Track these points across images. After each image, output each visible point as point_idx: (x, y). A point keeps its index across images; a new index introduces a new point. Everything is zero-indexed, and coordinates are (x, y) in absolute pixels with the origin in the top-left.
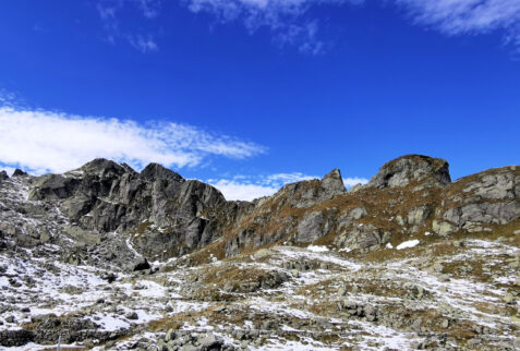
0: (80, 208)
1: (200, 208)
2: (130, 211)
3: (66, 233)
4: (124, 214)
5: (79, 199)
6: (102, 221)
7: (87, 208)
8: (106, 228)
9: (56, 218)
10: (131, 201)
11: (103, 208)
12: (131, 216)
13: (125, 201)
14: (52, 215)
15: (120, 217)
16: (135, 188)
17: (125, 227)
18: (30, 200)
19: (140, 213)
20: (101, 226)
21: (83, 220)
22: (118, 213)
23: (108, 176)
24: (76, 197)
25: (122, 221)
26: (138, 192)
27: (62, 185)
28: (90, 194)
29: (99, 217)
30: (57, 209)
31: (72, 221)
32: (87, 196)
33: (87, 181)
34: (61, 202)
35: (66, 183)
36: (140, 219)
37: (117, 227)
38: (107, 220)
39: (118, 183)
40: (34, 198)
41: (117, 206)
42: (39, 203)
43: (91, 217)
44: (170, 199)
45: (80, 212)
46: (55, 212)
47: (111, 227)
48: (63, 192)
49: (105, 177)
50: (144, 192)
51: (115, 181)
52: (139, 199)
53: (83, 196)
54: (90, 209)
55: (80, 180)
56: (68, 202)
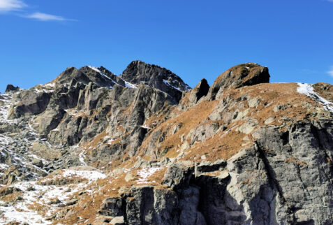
0: (49, 123)
1: (147, 115)
2: (91, 122)
4: (85, 126)
5: (49, 114)
6: (66, 135)
7: (55, 122)
8: (71, 142)
9: (28, 135)
10: (92, 113)
11: (67, 121)
12: (89, 129)
13: (87, 112)
14: (24, 132)
15: (81, 129)
16: (96, 98)
17: (86, 139)
18: (8, 118)
19: (98, 124)
20: (65, 140)
21: (51, 135)
22: (80, 126)
23: (76, 86)
24: (47, 112)
25: (83, 133)
26: (99, 102)
27: (35, 101)
28: (57, 108)
29: (65, 131)
30: (30, 126)
31: (43, 137)
32: (55, 110)
33: (56, 95)
34: (35, 118)
35: (38, 99)
36: (98, 131)
37: (80, 140)
38: (70, 134)
39: (84, 93)
40: (11, 117)
41: (80, 119)
42: (16, 121)
43: (57, 132)
44: (123, 108)
45: (48, 127)
46: (27, 130)
47: (74, 140)
48: (36, 108)
49: (72, 88)
50: (105, 101)
51: (81, 91)
52: (99, 109)
53: (52, 111)
54: (59, 123)
55: (51, 94)
56: (39, 117)
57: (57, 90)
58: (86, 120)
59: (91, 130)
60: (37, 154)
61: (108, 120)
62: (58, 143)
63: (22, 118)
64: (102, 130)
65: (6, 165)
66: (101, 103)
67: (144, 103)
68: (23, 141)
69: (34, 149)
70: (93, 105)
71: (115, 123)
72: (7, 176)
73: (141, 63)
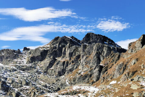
0: (48, 65)
1: (102, 59)
2: (70, 64)
3: (40, 79)
4: (67, 66)
6: (57, 71)
7: (51, 65)
8: (60, 74)
9: (37, 72)
10: (70, 59)
11: (58, 64)
12: (70, 67)
13: (68, 59)
14: (35, 70)
15: (65, 68)
16: (72, 51)
17: (68, 72)
18: (27, 63)
19: (74, 65)
20: (57, 73)
21: (49, 71)
22: (65, 66)
23: (61, 46)
24: (46, 60)
25: (66, 70)
26: (74, 53)
27: (40, 54)
28: (52, 57)
29: (56, 69)
30: (38, 67)
31: (45, 72)
32: (51, 58)
33: (50, 50)
34: (40, 63)
35: (41, 53)
36: (74, 68)
37: (65, 73)
38: (60, 70)
39: (65, 49)
40: (28, 63)
41: (64, 62)
42: (30, 65)
43: (53, 70)
44: (88, 55)
45: (47, 67)
46: (37, 69)
47: (62, 73)
48: (40, 58)
49: (59, 47)
50: (77, 53)
51: (64, 49)
52: (74, 57)
53: (49, 59)
54: (53, 65)
55: (48, 50)
56: (42, 62)
57: (51, 48)
58: (68, 62)
59: (71, 68)
60: (43, 81)
61: (79, 62)
62: (53, 75)
63: (33, 63)
64: (77, 67)
65: (29, 87)
66: (75, 54)
67: (99, 52)
68: (35, 75)
69: (41, 78)
70: (71, 55)
71: (84, 63)
72: (31, 92)
73: (92, 33)
